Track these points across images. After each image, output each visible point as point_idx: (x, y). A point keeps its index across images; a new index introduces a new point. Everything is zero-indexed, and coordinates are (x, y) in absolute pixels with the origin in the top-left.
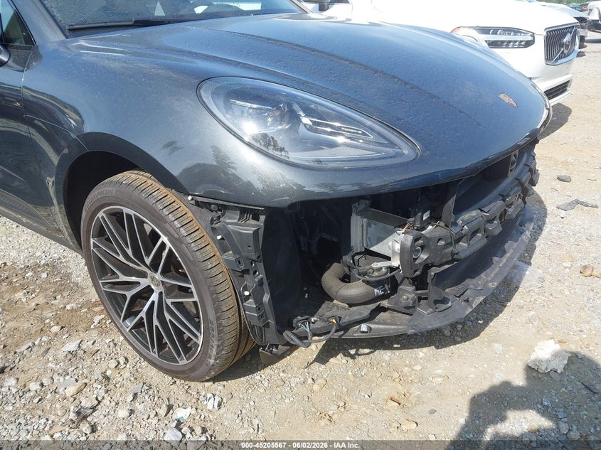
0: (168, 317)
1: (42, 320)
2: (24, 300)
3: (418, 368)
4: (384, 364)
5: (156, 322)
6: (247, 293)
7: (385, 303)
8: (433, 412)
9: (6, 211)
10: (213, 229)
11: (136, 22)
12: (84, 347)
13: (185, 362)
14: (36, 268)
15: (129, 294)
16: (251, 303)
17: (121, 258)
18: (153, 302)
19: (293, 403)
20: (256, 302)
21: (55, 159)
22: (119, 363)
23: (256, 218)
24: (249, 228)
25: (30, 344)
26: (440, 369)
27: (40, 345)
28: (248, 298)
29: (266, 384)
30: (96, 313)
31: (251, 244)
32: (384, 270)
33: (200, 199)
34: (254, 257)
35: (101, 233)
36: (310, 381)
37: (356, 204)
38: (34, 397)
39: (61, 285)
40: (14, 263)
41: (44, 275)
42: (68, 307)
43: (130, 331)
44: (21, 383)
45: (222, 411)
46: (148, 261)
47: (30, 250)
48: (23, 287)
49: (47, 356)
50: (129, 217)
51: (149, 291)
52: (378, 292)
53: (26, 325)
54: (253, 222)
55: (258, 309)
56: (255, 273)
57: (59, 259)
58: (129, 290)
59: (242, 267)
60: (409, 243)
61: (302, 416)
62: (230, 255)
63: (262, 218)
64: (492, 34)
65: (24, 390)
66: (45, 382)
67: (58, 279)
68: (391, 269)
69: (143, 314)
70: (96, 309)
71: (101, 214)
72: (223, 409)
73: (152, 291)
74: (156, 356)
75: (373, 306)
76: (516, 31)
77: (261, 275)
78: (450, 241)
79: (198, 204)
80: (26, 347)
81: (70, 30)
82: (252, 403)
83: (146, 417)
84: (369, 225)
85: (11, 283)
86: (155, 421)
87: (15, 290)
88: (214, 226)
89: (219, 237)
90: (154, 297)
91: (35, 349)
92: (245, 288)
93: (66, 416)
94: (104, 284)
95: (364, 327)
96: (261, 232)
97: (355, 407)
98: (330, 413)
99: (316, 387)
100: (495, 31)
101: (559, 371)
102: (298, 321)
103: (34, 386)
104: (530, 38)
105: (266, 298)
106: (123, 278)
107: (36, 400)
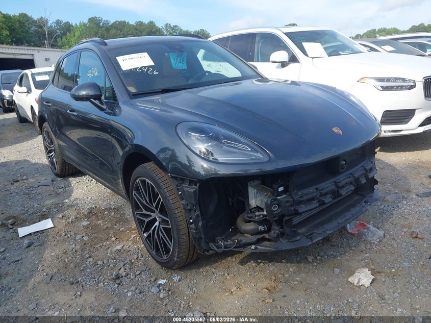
0: (161, 234)
1: (108, 234)
2: (102, 225)
3: (287, 276)
4: (268, 271)
5: (156, 236)
6: (191, 221)
7: (267, 236)
8: (285, 296)
9: (100, 179)
10: (178, 189)
11: (163, 90)
12: (124, 248)
13: (165, 258)
14: (109, 210)
15: (147, 220)
16: (193, 226)
17: (144, 202)
18: (156, 226)
19: (214, 283)
20: (195, 225)
21: (121, 153)
22: (138, 257)
23: (196, 185)
24: (192, 189)
25: (101, 245)
26: (299, 277)
27: (105, 246)
28: (192, 223)
29: (204, 274)
30: (133, 234)
31: (193, 196)
32: (261, 216)
33: (173, 175)
34: (194, 203)
35: (137, 189)
36: (226, 274)
37: (252, 182)
38: (99, 268)
39: (120, 219)
40: (100, 207)
41: (113, 214)
42: (121, 230)
43: (146, 239)
44: (95, 261)
45: (180, 283)
46: (154, 205)
47: (109, 201)
48: (102, 218)
49: (108, 251)
50: (148, 183)
51: (155, 220)
52: (261, 228)
53: (101, 236)
54: (194, 186)
55: (196, 229)
56: (195, 211)
57: (121, 206)
58: (147, 218)
59: (189, 207)
60: (269, 202)
61: (217, 290)
62: (184, 202)
63: (198, 185)
64: (386, 82)
65: (95, 264)
66: (105, 262)
67: (119, 216)
68: (264, 216)
69: (151, 231)
70: (133, 232)
71: (138, 180)
72: (181, 282)
73: (157, 220)
74: (155, 253)
75: (260, 236)
76: (404, 80)
77: (198, 213)
78: (292, 203)
79: (172, 177)
80: (99, 245)
81: (133, 95)
82: (195, 281)
83: (145, 281)
84: (257, 193)
85: (97, 216)
86: (148, 283)
87: (99, 220)
88: (178, 187)
89: (180, 193)
90: (157, 224)
91: (103, 247)
92: (191, 219)
93: (111, 277)
94: (137, 214)
95: (253, 247)
96: (197, 191)
97: (245, 289)
98: (232, 290)
99: (228, 277)
100: (388, 80)
101: (366, 286)
102: (218, 239)
103: (100, 263)
104: (412, 84)
105: (200, 224)
106: (145, 212)
107: (100, 269)
